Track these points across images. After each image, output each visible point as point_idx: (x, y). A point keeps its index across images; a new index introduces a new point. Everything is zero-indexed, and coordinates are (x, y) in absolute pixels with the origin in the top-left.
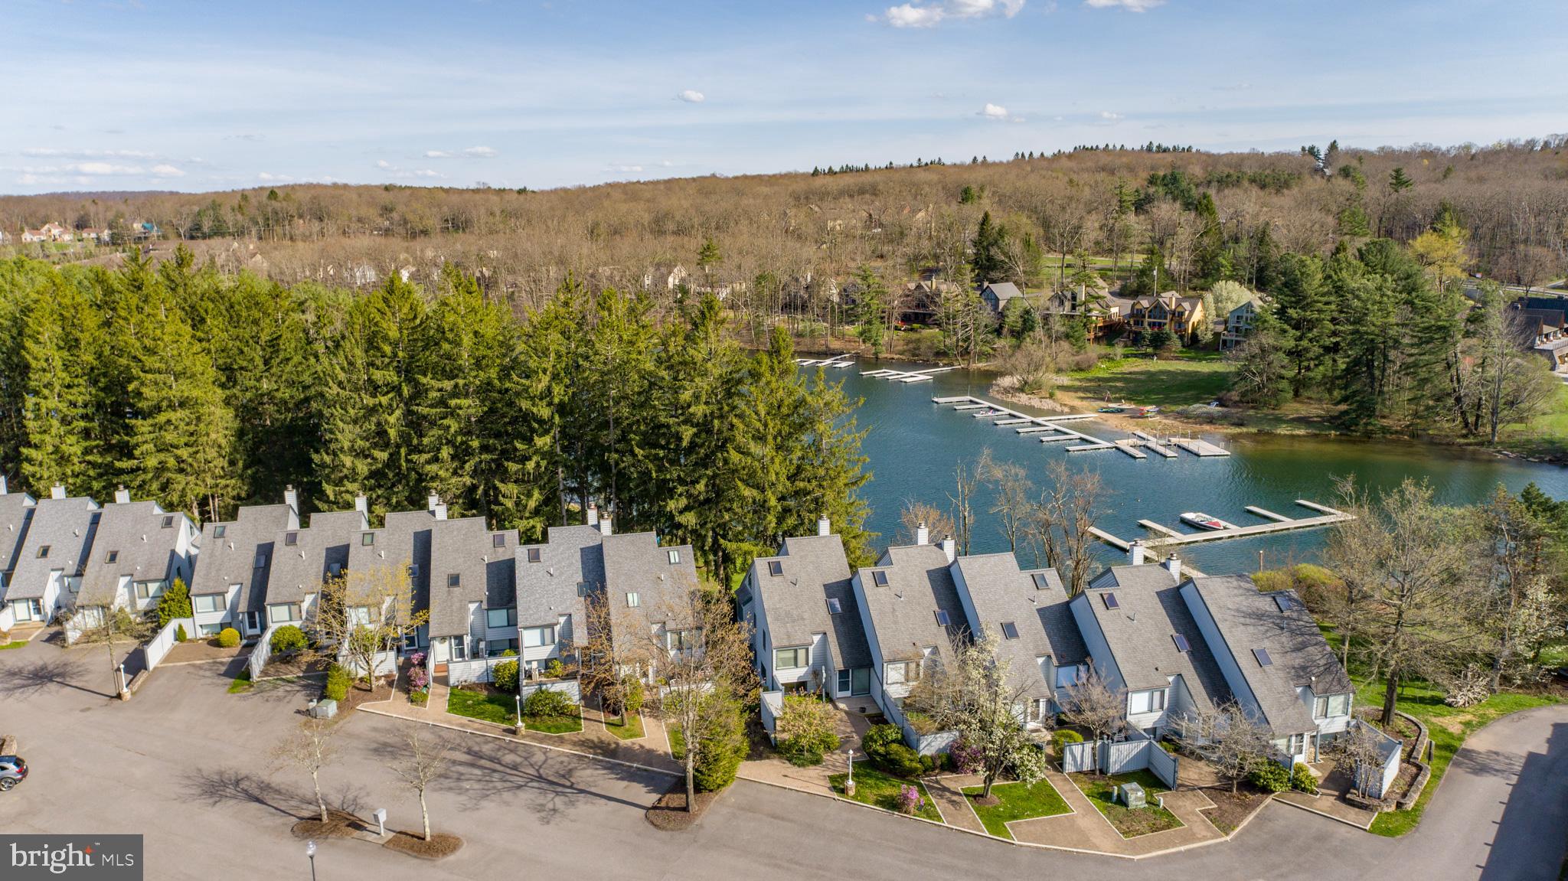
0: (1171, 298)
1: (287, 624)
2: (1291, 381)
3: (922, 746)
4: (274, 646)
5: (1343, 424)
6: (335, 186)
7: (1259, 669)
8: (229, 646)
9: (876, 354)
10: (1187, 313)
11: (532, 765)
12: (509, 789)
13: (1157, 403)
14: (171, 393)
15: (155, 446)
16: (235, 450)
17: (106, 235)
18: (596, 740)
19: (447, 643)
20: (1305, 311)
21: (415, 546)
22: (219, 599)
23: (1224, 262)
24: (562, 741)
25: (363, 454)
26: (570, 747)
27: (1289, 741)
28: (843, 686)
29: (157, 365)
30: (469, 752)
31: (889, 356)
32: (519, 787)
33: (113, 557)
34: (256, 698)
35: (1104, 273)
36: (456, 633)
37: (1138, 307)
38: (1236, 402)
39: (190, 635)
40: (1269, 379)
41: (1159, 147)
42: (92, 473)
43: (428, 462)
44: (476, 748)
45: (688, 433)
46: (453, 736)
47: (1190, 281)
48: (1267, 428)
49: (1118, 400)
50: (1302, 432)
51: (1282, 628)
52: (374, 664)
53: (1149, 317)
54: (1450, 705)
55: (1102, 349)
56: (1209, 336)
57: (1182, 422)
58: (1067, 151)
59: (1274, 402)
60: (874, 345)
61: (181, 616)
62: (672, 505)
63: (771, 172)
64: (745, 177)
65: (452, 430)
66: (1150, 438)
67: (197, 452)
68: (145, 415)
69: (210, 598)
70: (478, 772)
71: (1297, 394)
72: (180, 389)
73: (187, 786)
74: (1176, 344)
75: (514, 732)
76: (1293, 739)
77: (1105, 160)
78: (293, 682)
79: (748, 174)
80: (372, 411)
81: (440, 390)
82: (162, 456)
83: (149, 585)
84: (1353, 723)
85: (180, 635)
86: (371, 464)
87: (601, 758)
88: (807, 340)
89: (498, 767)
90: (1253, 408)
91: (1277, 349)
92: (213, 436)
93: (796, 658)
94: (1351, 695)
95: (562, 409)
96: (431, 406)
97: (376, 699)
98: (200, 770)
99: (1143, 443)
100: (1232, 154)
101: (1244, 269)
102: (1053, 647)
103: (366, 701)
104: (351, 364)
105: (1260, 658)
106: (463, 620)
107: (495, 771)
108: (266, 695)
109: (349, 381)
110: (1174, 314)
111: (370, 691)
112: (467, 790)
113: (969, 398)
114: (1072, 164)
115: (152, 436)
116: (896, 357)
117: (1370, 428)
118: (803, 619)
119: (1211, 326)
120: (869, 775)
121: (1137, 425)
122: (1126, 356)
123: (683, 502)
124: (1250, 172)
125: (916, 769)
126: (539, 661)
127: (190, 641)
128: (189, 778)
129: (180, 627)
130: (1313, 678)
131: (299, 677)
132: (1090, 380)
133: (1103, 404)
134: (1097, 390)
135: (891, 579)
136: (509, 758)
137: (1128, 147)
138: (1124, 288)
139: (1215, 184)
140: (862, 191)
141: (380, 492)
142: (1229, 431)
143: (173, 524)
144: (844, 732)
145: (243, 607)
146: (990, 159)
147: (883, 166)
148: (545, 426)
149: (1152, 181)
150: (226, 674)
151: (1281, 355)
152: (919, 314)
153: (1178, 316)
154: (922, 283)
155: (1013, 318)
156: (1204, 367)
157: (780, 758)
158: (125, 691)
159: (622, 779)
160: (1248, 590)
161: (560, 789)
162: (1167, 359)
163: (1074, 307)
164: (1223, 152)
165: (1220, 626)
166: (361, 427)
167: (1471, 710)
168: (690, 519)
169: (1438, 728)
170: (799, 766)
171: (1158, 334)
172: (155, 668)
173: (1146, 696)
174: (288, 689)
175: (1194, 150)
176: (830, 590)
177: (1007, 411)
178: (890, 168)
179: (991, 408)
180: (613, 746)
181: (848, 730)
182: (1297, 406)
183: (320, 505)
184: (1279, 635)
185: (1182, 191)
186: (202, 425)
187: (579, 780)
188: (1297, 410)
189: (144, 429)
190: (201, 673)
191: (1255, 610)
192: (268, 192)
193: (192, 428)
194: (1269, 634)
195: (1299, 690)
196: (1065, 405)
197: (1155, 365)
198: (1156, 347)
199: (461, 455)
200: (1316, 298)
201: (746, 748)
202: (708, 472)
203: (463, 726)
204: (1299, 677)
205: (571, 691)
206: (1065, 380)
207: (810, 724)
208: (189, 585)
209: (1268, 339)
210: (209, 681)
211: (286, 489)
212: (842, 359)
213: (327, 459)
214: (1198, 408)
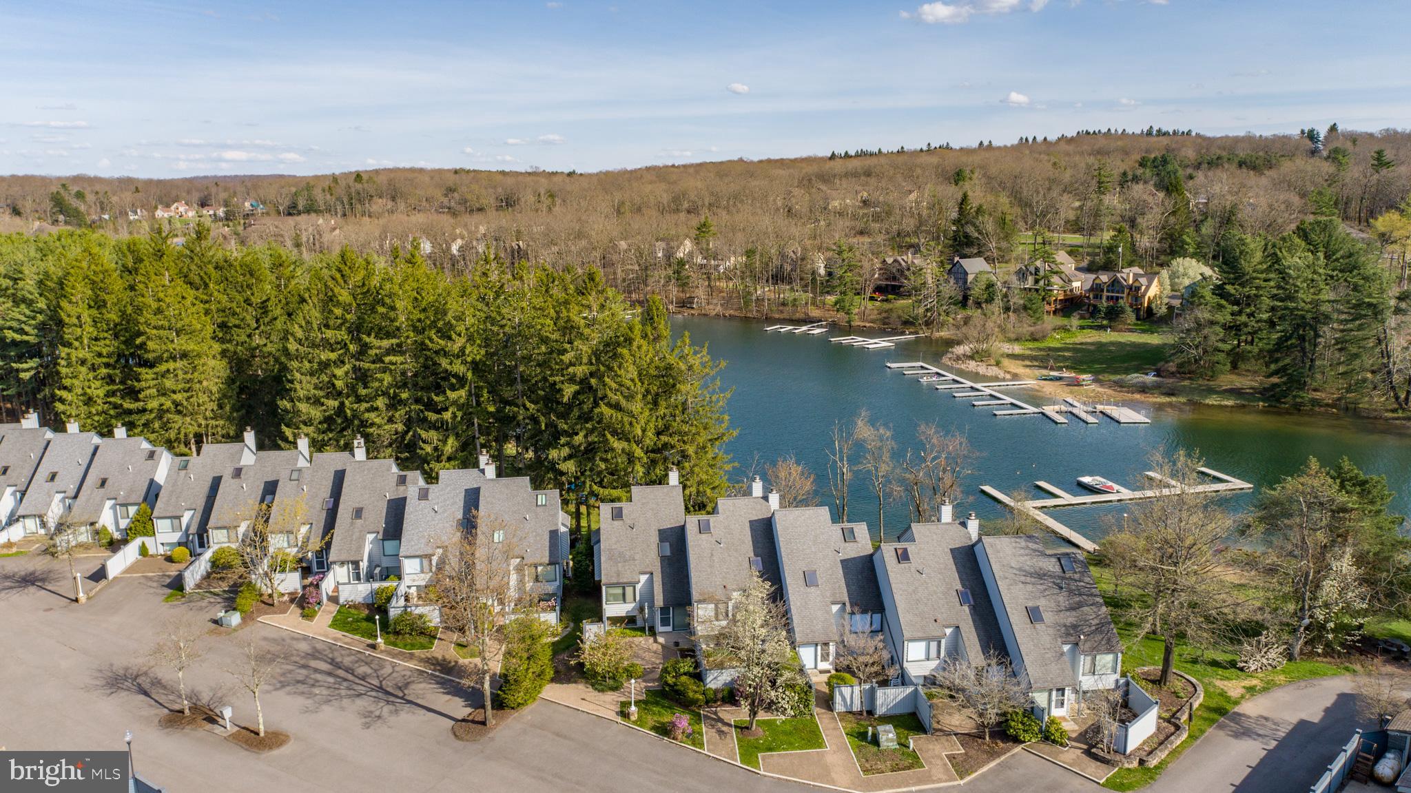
0: (1128, 274)
1: (227, 545)
2: (1228, 353)
3: (708, 680)
4: (214, 563)
5: (1273, 396)
6: (412, 170)
7: (1030, 625)
8: (179, 562)
9: (849, 322)
10: (1143, 288)
11: (378, 677)
12: (350, 696)
13: (1096, 373)
14: (171, 347)
15: (158, 391)
16: (225, 396)
17: (221, 212)
18: (440, 658)
19: (346, 567)
20: (1244, 287)
21: (334, 483)
22: (176, 522)
23: (1188, 240)
24: (412, 656)
25: (317, 402)
26: (416, 662)
27: (1050, 695)
28: (665, 622)
29: (160, 323)
30: (332, 662)
31: (862, 324)
32: (359, 695)
33: (103, 483)
34: (183, 607)
35: (1073, 252)
36: (352, 559)
37: (1097, 281)
38: (1173, 373)
39: (152, 551)
40: (1205, 352)
41: (1159, 131)
42: (112, 412)
43: (368, 410)
44: (339, 660)
45: (569, 390)
46: (324, 647)
47: (1158, 258)
48: (1196, 398)
49: (1060, 369)
50: (1230, 403)
51: (1061, 588)
52: (276, 583)
53: (1108, 291)
54: (1242, 669)
55: (1059, 321)
56: (1164, 310)
57: (1114, 390)
58: (1069, 136)
59: (1210, 373)
60: (847, 313)
61: (145, 535)
62: (553, 454)
63: (792, 157)
64: (769, 161)
65: (385, 383)
66: (1075, 403)
67: (192, 396)
68: (150, 365)
69: (169, 520)
70: (331, 680)
71: (1234, 366)
72: (180, 344)
73: (97, 678)
74: (1130, 317)
75: (373, 647)
76: (1054, 693)
77: (1102, 143)
78: (218, 595)
79: (772, 158)
80: (325, 365)
81: (380, 348)
82: (163, 400)
83: (130, 508)
84: (1122, 681)
85: (143, 551)
86: (325, 411)
87: (437, 674)
88: (789, 308)
89: (350, 677)
90: (1190, 379)
91: (1212, 323)
92: (205, 383)
93: (624, 595)
94: (1120, 655)
95: (475, 366)
96: (374, 362)
97: (276, 613)
98: (112, 665)
99: (1070, 409)
100: (1227, 137)
101: (1209, 246)
102: (850, 598)
103: (267, 614)
104: (308, 322)
105: (1034, 615)
106: (360, 548)
107: (346, 680)
108: (192, 604)
109: (307, 339)
110: (1131, 289)
111: (273, 605)
112: (316, 695)
113: (921, 364)
114: (1070, 148)
115: (155, 382)
116: (868, 325)
117: (1298, 400)
118: (634, 560)
119: (1166, 300)
120: (657, 703)
121: (1071, 392)
122: (1082, 328)
123: (566, 451)
124: (1242, 155)
125: (698, 700)
126: (418, 587)
127: (152, 556)
128: (101, 671)
129: (143, 543)
130: (1082, 637)
131: (224, 591)
132: (1040, 349)
133: (1045, 372)
134: (1045, 359)
135: (715, 527)
136: (362, 670)
137: (1129, 131)
138: (1092, 263)
139: (1205, 166)
140: (868, 174)
141: (330, 435)
142: (1158, 400)
143: (155, 457)
144: (653, 663)
145: (193, 529)
146: (995, 144)
147: (895, 150)
148: (462, 381)
149: (1142, 164)
150: (169, 586)
151: (1218, 329)
152: (891, 286)
153: (1134, 290)
154: (899, 258)
155: (977, 291)
156: (1154, 339)
157: (586, 683)
158: (81, 595)
159: (448, 693)
160: (1035, 551)
161: (392, 699)
162: (1120, 331)
163: (1037, 281)
164: (1219, 135)
165: (999, 583)
166: (318, 378)
167: (1260, 675)
168: (570, 467)
169: (1218, 691)
170: (599, 691)
171: (1113, 308)
172: (115, 578)
173: (923, 645)
174: (212, 600)
175: (1193, 134)
176: (664, 535)
177: (951, 376)
178: (901, 152)
179: (938, 374)
180: (453, 664)
181: (658, 662)
182: (1234, 377)
183: (282, 444)
184: (1057, 594)
185: (1168, 173)
186: (196, 374)
187: (411, 691)
188: (1232, 382)
189: (148, 376)
190: (150, 583)
191: (1037, 569)
192: (354, 176)
193: (189, 376)
194: (1047, 593)
195: (1066, 648)
196: (1009, 372)
197: (1108, 337)
198: (1110, 320)
199: (394, 403)
200: (1254, 275)
201: (550, 673)
202: (587, 425)
203: (336, 639)
204: (1068, 634)
205: (432, 615)
206: (1017, 349)
207: (605, 654)
208: (152, 509)
209: (1203, 314)
210: (152, 590)
211: (245, 430)
212: (818, 327)
213: (288, 405)
214: (1136, 378)
